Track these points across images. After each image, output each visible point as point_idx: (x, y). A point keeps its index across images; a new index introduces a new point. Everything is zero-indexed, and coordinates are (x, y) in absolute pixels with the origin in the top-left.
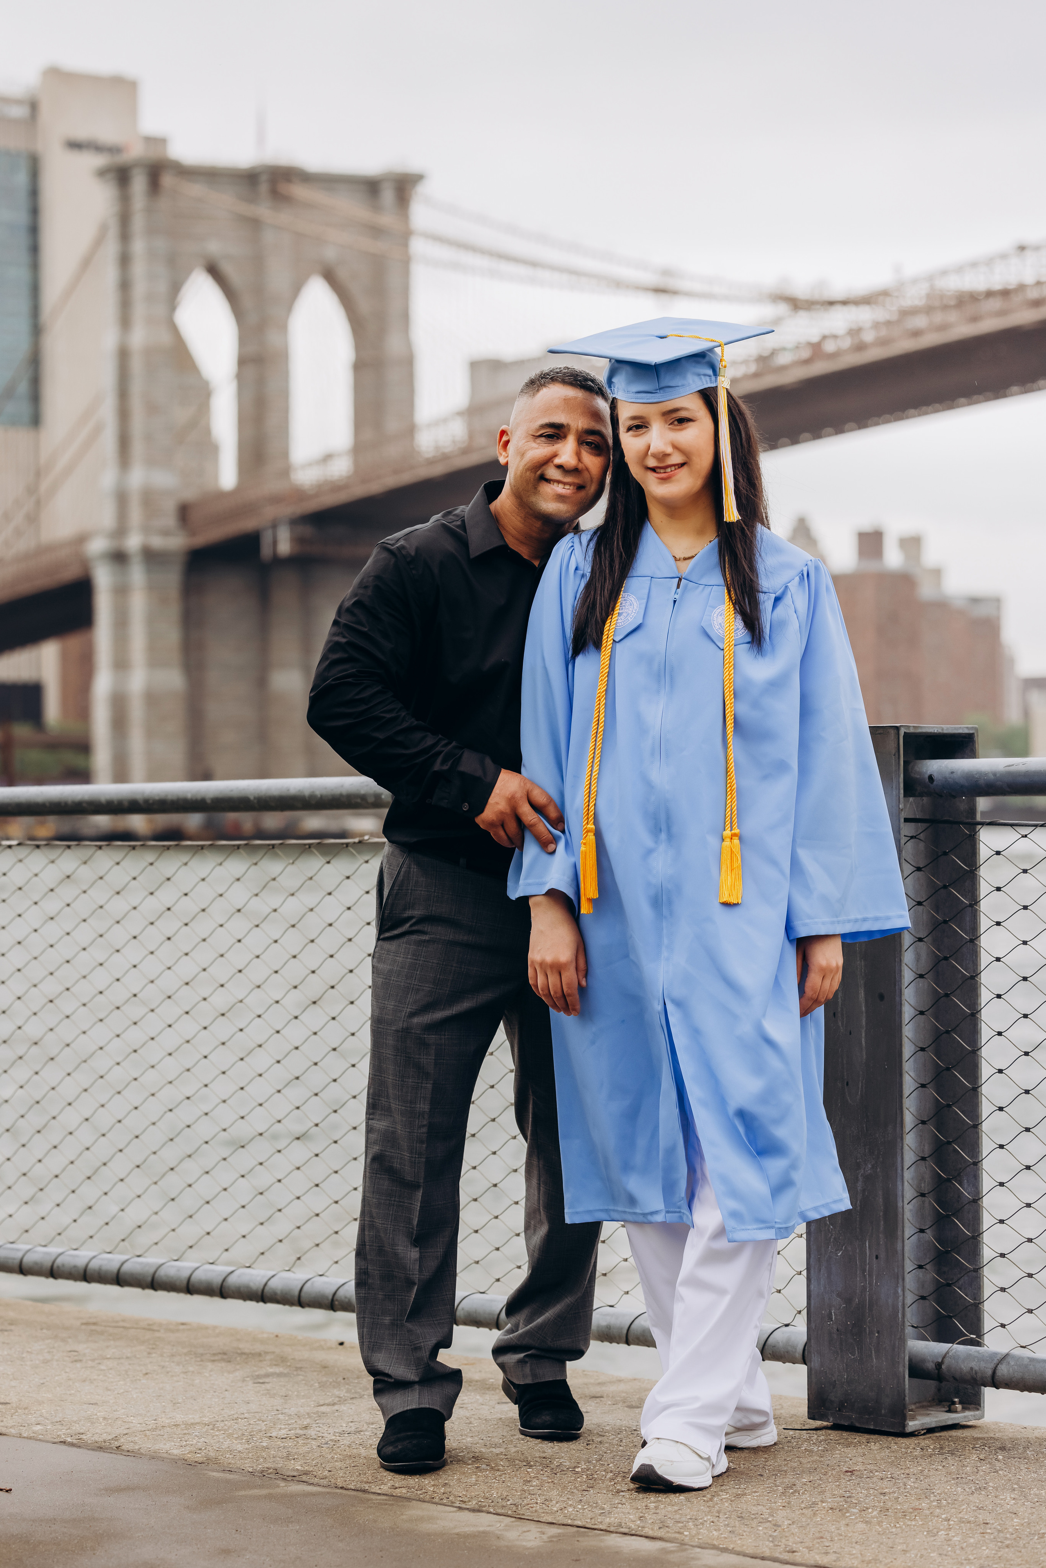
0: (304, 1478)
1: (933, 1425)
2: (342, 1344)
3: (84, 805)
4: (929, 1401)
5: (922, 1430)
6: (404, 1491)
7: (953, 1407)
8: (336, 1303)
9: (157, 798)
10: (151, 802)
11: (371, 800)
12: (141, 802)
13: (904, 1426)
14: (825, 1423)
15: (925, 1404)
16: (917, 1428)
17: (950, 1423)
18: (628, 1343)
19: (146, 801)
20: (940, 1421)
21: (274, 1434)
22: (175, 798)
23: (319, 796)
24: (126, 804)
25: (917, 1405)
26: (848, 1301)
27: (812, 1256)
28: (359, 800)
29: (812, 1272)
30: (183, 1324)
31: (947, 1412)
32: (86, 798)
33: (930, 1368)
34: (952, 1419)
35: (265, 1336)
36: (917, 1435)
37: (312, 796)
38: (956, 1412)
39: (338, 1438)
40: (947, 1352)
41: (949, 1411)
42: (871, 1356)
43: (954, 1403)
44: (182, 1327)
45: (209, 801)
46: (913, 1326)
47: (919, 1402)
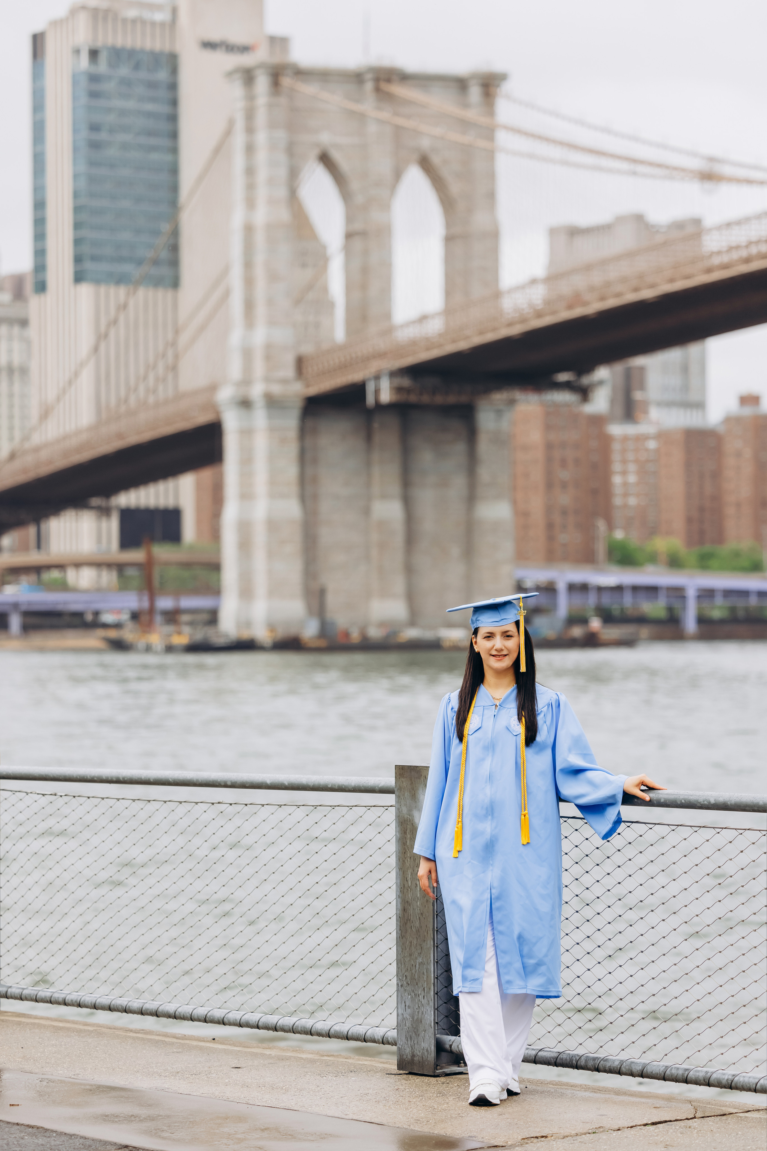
0: (167, 1090)
1: (448, 1072)
2: (214, 1039)
3: (95, 779)
4: (453, 1063)
5: (443, 1074)
6: (206, 1094)
7: (460, 1065)
8: (207, 1019)
9: (129, 777)
10: (126, 779)
11: (223, 784)
12: (121, 779)
13: (434, 1072)
14: (404, 1072)
15: (450, 1064)
16: (441, 1073)
17: (457, 1071)
18: (329, 1037)
19: (123, 778)
20: (452, 1071)
21: (163, 1075)
22: (137, 778)
23: (200, 781)
24: (114, 779)
25: (446, 1064)
26: (413, 1018)
27: (399, 998)
28: (217, 784)
29: (399, 1005)
30: (143, 1030)
31: (458, 1067)
32: (96, 775)
33: (447, 1047)
34: (458, 1070)
35: (180, 1036)
36: (439, 1077)
37: (197, 780)
38: (461, 1067)
39: (190, 1076)
40: (454, 1040)
41: (459, 1067)
42: (421, 1042)
43: (461, 1063)
44: (143, 1031)
45: (152, 780)
46: (443, 1029)
47: (447, 1063)
